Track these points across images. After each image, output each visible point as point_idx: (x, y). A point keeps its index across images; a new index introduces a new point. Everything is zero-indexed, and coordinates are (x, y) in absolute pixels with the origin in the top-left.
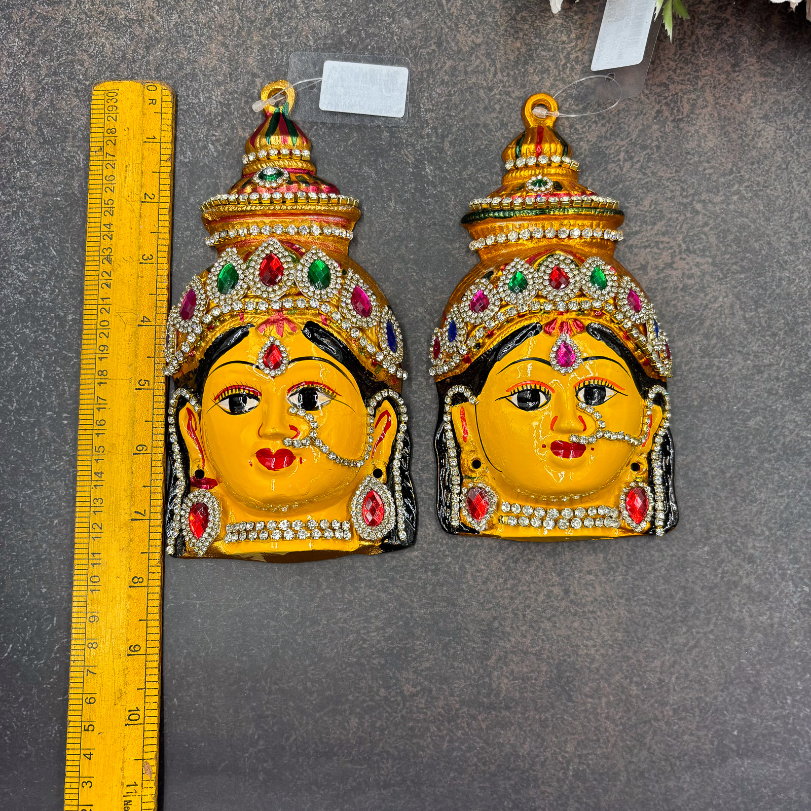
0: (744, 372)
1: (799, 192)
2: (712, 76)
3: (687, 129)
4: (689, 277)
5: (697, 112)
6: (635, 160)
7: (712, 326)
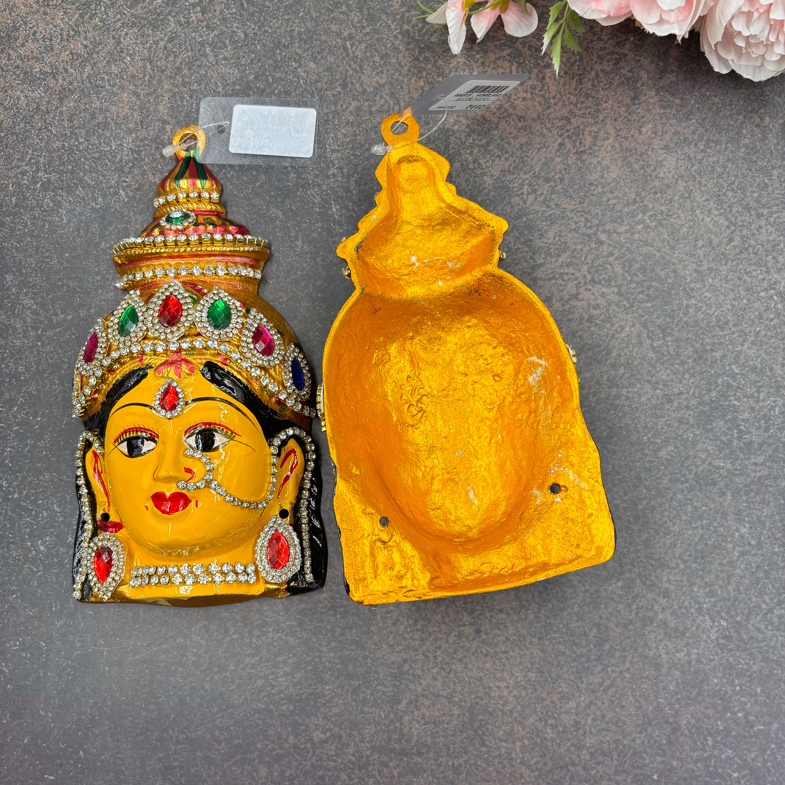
0: (654, 401)
1: (703, 220)
2: (612, 109)
3: (589, 160)
4: (595, 308)
5: (599, 144)
6: (539, 193)
7: (619, 355)
